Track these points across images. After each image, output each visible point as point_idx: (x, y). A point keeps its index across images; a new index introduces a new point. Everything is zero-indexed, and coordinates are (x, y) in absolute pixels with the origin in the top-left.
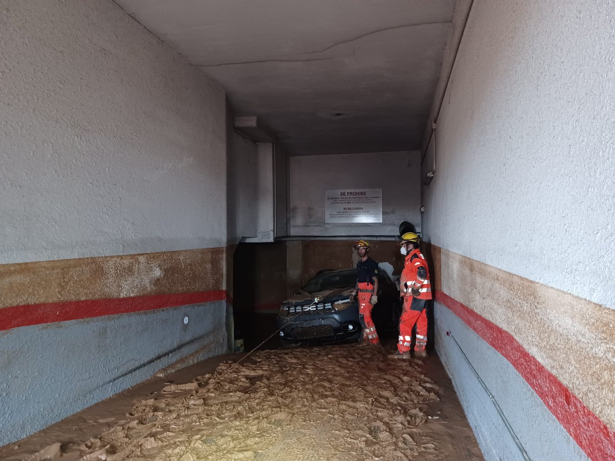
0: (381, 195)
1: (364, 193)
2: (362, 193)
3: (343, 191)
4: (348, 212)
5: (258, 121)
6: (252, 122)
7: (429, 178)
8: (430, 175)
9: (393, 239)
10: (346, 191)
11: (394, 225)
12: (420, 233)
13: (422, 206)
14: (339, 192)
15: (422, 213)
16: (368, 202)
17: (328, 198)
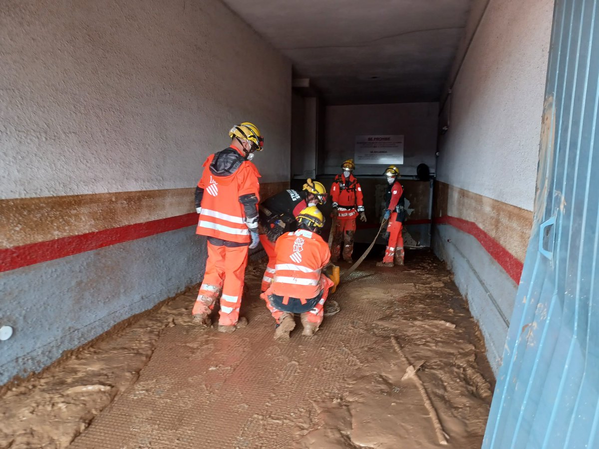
0: (403, 141)
1: (388, 139)
2: (386, 139)
3: (371, 136)
4: (375, 154)
5: (311, 83)
6: (306, 83)
7: (444, 131)
8: (445, 128)
9: (411, 178)
10: (373, 137)
11: (412, 166)
12: (434, 173)
13: (438, 151)
14: (367, 137)
15: (437, 157)
16: (391, 147)
17: (358, 143)
